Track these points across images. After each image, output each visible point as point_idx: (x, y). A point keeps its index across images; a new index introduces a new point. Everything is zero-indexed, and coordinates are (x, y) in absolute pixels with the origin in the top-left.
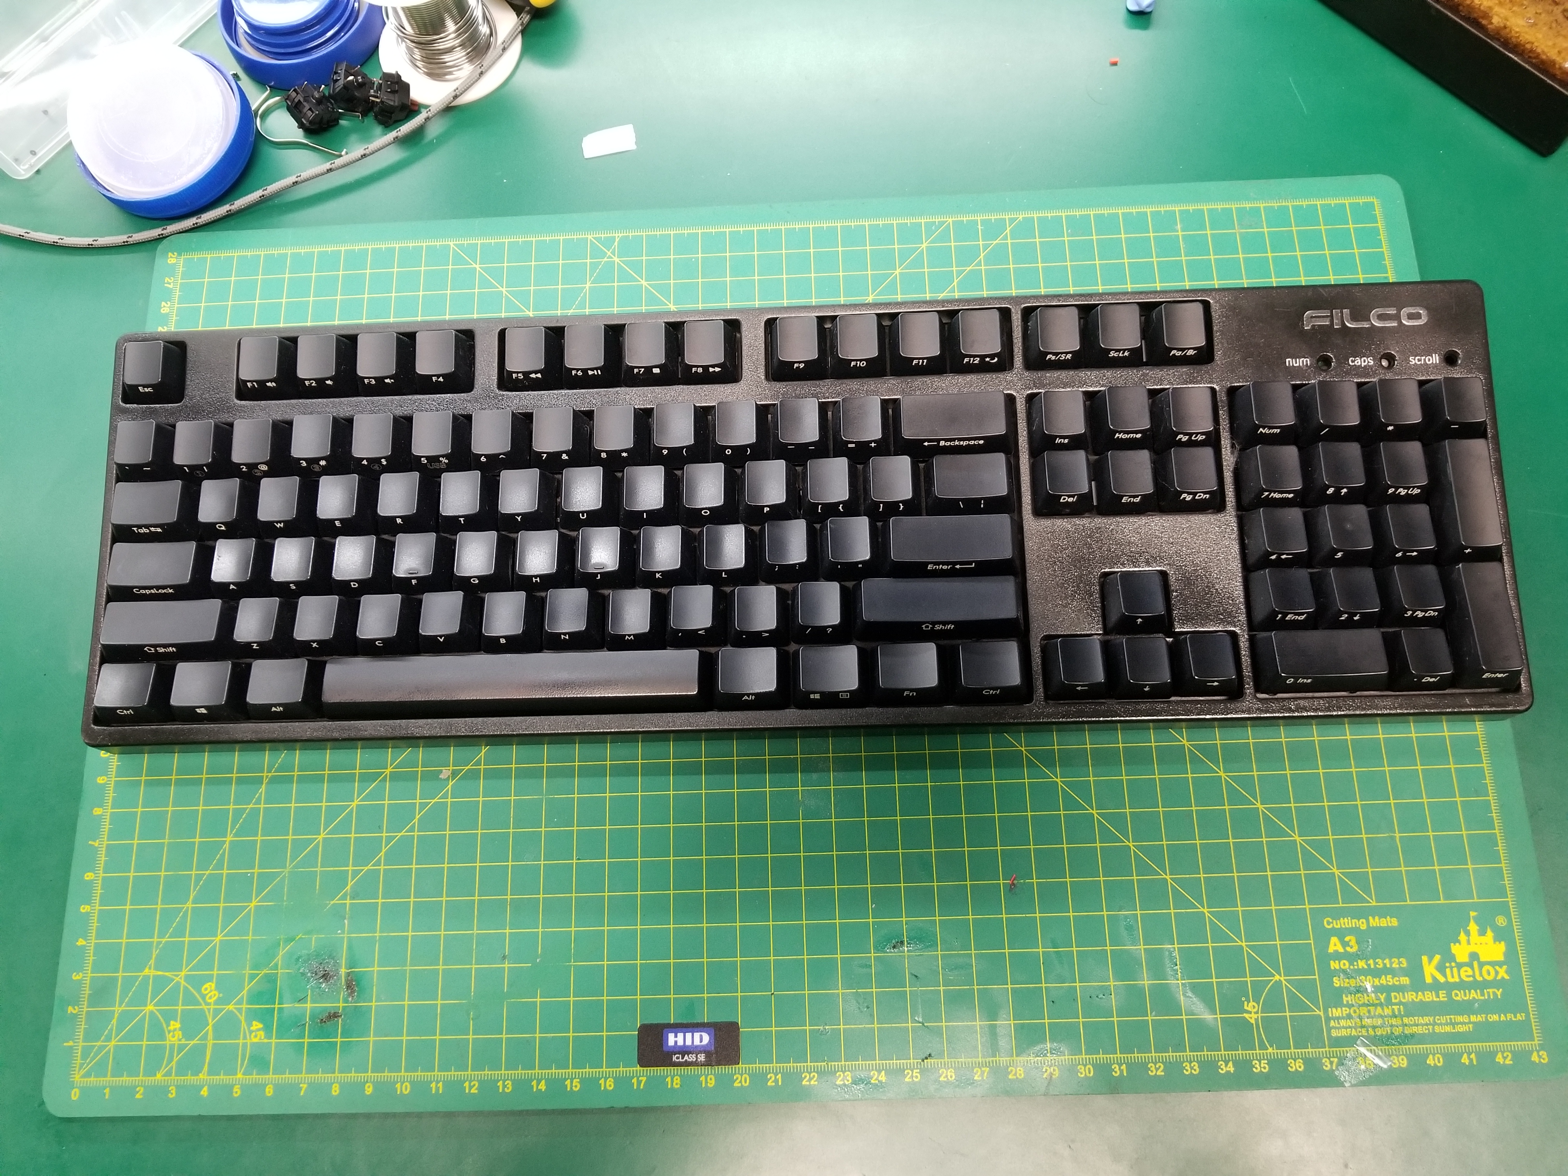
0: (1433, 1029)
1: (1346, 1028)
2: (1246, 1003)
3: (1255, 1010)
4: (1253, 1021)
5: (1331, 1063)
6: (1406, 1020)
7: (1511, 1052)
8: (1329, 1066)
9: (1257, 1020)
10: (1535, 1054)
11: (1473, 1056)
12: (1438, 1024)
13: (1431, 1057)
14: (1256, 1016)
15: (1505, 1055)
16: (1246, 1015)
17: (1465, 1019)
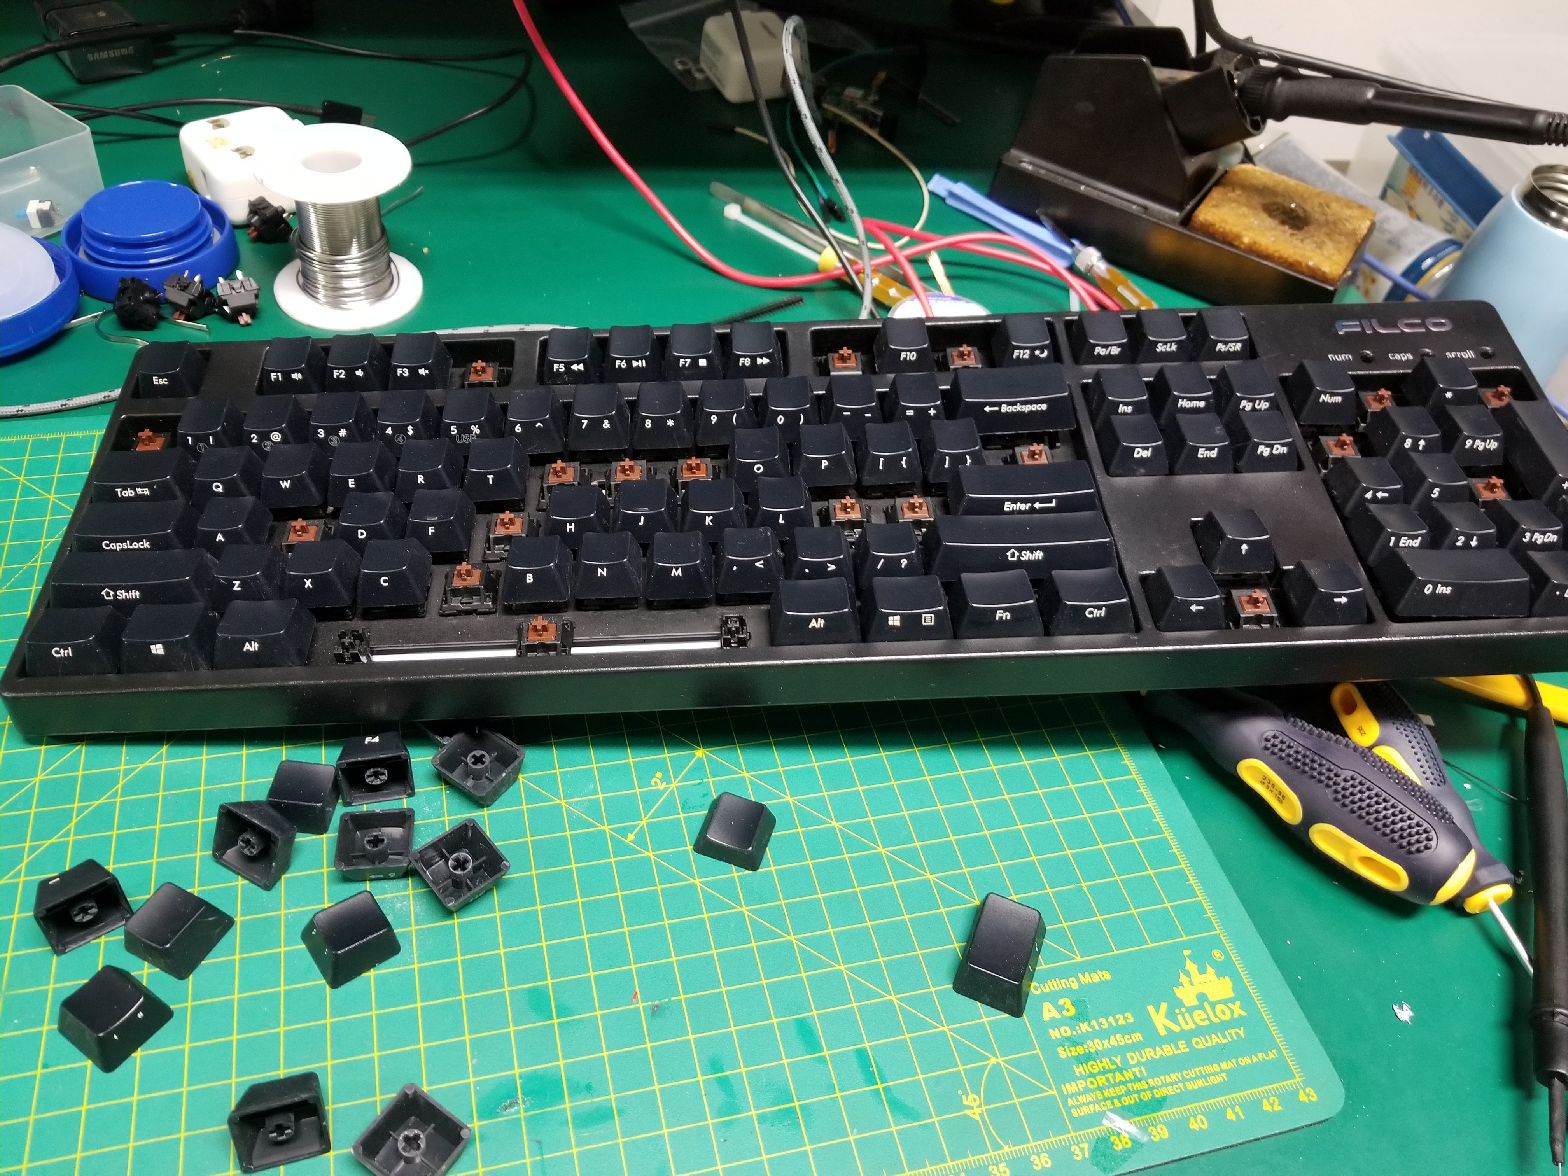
0: (1185, 1086)
1: (1088, 1104)
2: (964, 1097)
3: (978, 1103)
4: (977, 1117)
5: (1082, 1150)
6: (1151, 1082)
7: (1276, 1096)
8: (1080, 1154)
9: (981, 1115)
10: (1301, 1092)
11: (1237, 1109)
12: (1189, 1080)
13: (1192, 1119)
14: (978, 1111)
15: (1271, 1100)
16: (967, 1112)
17: (1215, 1068)
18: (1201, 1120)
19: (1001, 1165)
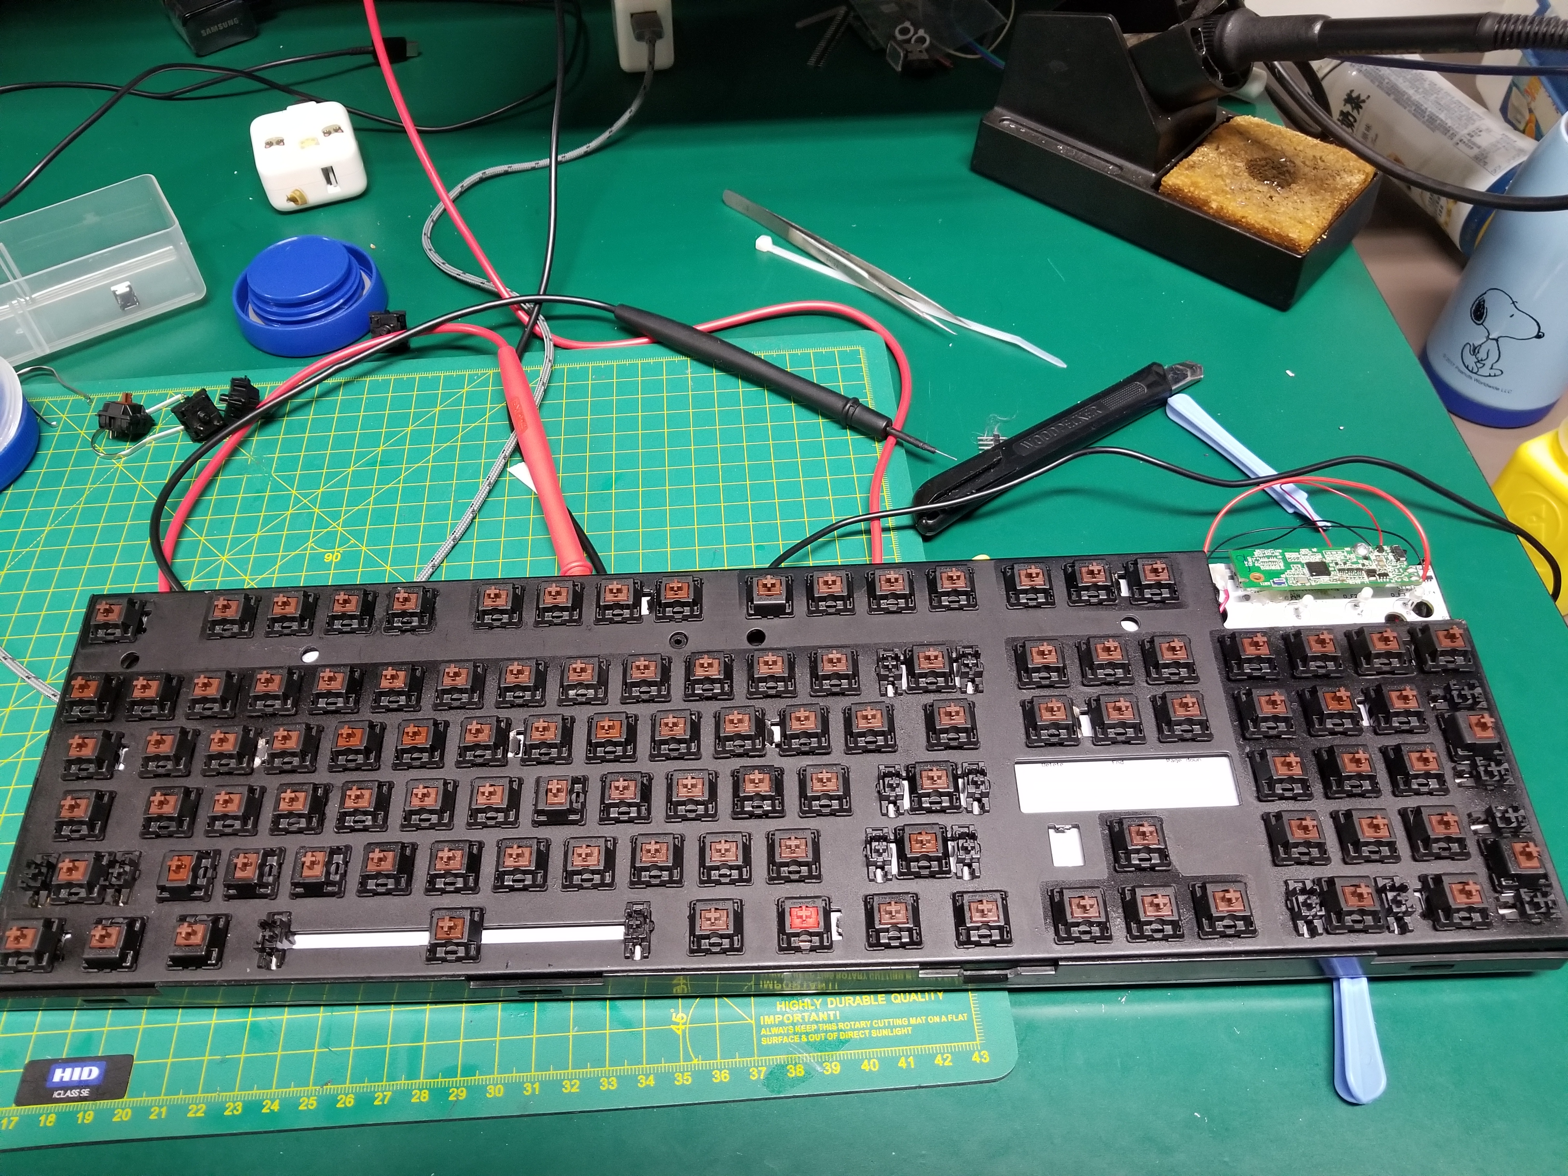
0: (870, 1033)
1: (778, 1035)
2: (674, 1015)
3: (684, 1020)
4: (680, 1032)
5: (759, 1072)
6: (841, 1026)
7: (951, 1053)
8: (757, 1075)
9: (684, 1032)
10: (976, 1053)
11: (911, 1059)
12: (876, 1029)
13: (866, 1061)
14: (683, 1027)
15: (945, 1057)
16: (673, 1027)
17: (904, 1021)
18: (874, 1063)
19: (686, 1074)
